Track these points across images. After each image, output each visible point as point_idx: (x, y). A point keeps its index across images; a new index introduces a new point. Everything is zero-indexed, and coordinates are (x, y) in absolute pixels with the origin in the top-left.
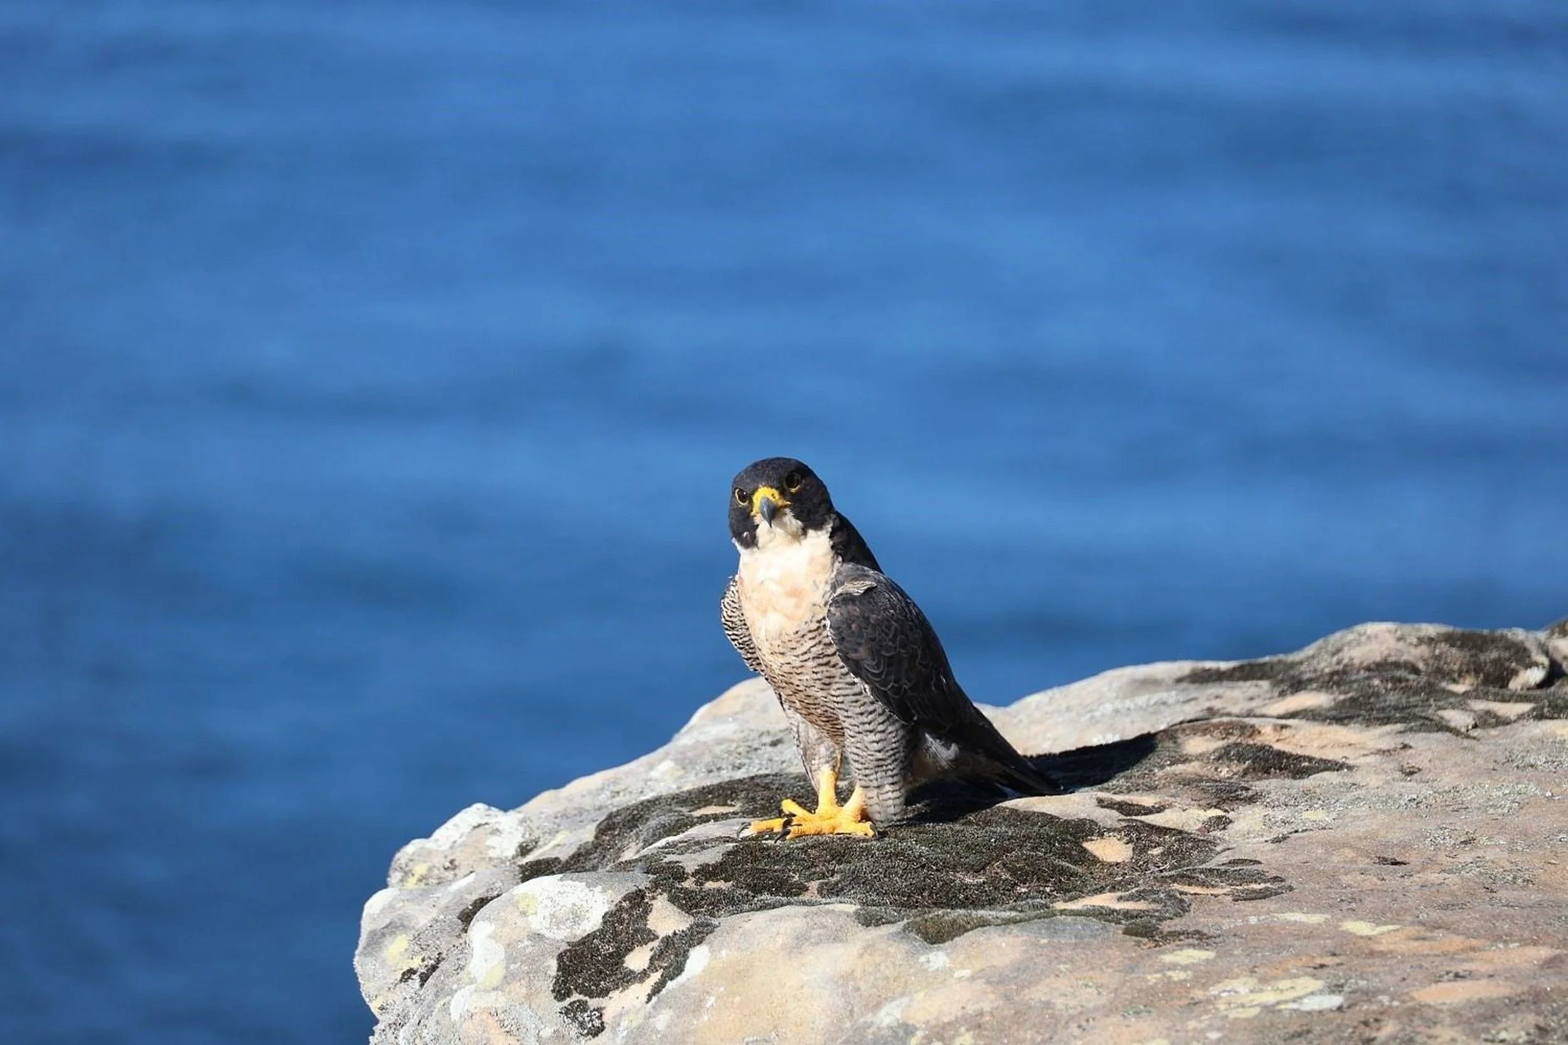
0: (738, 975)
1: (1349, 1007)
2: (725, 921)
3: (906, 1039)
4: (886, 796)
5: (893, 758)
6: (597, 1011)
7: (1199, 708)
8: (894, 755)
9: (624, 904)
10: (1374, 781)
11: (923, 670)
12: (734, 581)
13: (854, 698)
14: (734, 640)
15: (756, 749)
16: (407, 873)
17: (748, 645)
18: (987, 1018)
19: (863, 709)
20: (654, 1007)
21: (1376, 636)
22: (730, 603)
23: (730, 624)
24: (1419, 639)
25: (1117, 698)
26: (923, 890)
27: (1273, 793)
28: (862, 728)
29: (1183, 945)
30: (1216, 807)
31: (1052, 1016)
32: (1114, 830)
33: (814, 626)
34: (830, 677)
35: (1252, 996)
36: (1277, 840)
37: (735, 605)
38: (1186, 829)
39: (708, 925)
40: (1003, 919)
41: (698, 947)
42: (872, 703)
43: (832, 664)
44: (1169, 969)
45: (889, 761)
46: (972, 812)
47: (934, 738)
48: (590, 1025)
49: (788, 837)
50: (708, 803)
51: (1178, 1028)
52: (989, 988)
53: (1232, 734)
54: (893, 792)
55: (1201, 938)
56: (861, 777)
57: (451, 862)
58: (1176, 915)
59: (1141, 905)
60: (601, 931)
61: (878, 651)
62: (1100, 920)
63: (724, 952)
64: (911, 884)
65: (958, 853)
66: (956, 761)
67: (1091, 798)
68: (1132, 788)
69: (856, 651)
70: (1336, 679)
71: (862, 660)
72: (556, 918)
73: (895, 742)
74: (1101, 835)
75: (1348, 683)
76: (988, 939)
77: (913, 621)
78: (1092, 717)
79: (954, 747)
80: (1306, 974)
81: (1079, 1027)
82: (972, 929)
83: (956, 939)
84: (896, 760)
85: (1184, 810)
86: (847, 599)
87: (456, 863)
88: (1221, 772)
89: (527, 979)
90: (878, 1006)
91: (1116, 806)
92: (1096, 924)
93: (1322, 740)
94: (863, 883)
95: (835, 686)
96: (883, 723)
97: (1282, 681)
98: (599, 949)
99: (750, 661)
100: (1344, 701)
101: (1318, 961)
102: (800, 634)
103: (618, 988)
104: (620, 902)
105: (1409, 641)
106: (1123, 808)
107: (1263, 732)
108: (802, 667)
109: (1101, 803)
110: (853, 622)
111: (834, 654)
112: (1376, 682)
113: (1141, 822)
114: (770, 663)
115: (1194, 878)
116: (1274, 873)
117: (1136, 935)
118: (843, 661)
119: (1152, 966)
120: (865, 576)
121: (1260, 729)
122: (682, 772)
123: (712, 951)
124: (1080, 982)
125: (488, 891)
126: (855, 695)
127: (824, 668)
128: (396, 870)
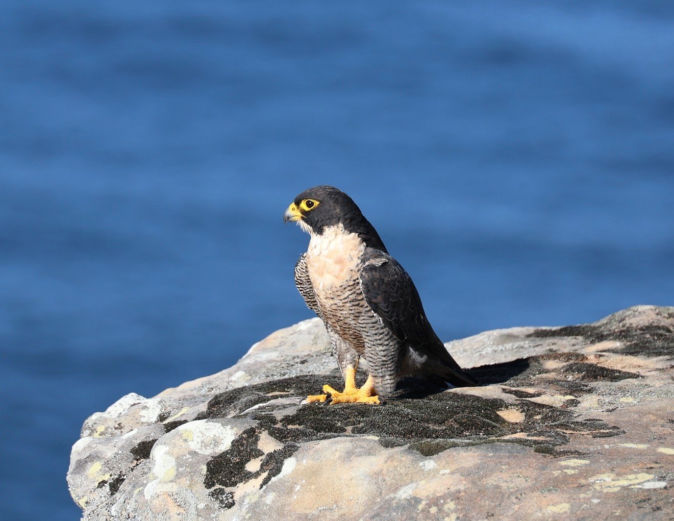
0: (313, 473)
1: (670, 487)
2: (302, 445)
3: (416, 505)
4: (386, 382)
5: (392, 360)
6: (230, 494)
7: (543, 349)
8: (392, 358)
9: (244, 435)
10: (658, 384)
11: (412, 311)
12: (303, 257)
13: (372, 325)
14: (301, 291)
15: (292, 365)
16: (93, 431)
17: (309, 294)
18: (463, 494)
19: (377, 331)
20: (264, 492)
21: (644, 312)
22: (300, 269)
23: (299, 281)
24: (669, 314)
25: (494, 344)
26: (412, 432)
27: (601, 388)
28: (375, 343)
29: (571, 457)
30: (570, 394)
31: (501, 492)
32: (514, 405)
33: (352, 283)
34: (359, 313)
35: (613, 483)
36: (608, 411)
37: (303, 271)
38: (554, 405)
39: (294, 446)
40: (466, 443)
41: (289, 458)
42: (382, 328)
43: (360, 305)
44: (565, 469)
45: (389, 362)
46: (432, 394)
47: (415, 351)
48: (227, 502)
49: (331, 403)
50: (273, 390)
51: (575, 497)
52: (463, 478)
53: (571, 359)
54: (390, 380)
55: (579, 454)
56: (373, 371)
57: (119, 424)
58: (562, 443)
59: (541, 438)
60: (231, 450)
61: (388, 298)
62: (520, 444)
63: (304, 461)
64: (405, 429)
65: (429, 414)
66: (424, 365)
67: (498, 388)
68: (519, 384)
69: (376, 298)
70: (623, 334)
71: (379, 303)
72: (205, 443)
73: (393, 352)
74: (507, 407)
75: (631, 337)
76: (459, 453)
77: (407, 282)
78: (481, 355)
79: (425, 357)
80: (643, 472)
81: (517, 498)
82: (448, 448)
83: (440, 453)
84: (393, 362)
85: (552, 396)
86: (372, 268)
87: (122, 425)
88: (568, 378)
89: (190, 476)
90: (396, 490)
91: (513, 393)
92: (519, 447)
93: (623, 363)
94: (378, 427)
95: (361, 318)
96: (387, 340)
97: (591, 336)
98: (230, 460)
99: (309, 303)
100: (630, 345)
101: (649, 466)
102: (343, 287)
103: (242, 482)
104: (242, 434)
105: (663, 315)
106: (516, 393)
107: (589, 358)
108: (343, 306)
109: (504, 390)
110: (375, 281)
111: (363, 299)
112: (648, 336)
113: (528, 401)
114: (324, 304)
115: (568, 426)
116: (613, 425)
117: (542, 452)
118: (368, 303)
119: (555, 467)
120: (381, 256)
121: (587, 356)
122: (249, 377)
123: (297, 461)
124: (515, 475)
125: (146, 438)
126: (373, 323)
127: (356, 307)
128: (86, 429)
